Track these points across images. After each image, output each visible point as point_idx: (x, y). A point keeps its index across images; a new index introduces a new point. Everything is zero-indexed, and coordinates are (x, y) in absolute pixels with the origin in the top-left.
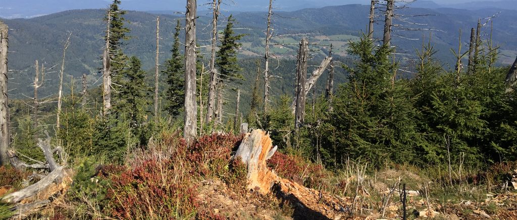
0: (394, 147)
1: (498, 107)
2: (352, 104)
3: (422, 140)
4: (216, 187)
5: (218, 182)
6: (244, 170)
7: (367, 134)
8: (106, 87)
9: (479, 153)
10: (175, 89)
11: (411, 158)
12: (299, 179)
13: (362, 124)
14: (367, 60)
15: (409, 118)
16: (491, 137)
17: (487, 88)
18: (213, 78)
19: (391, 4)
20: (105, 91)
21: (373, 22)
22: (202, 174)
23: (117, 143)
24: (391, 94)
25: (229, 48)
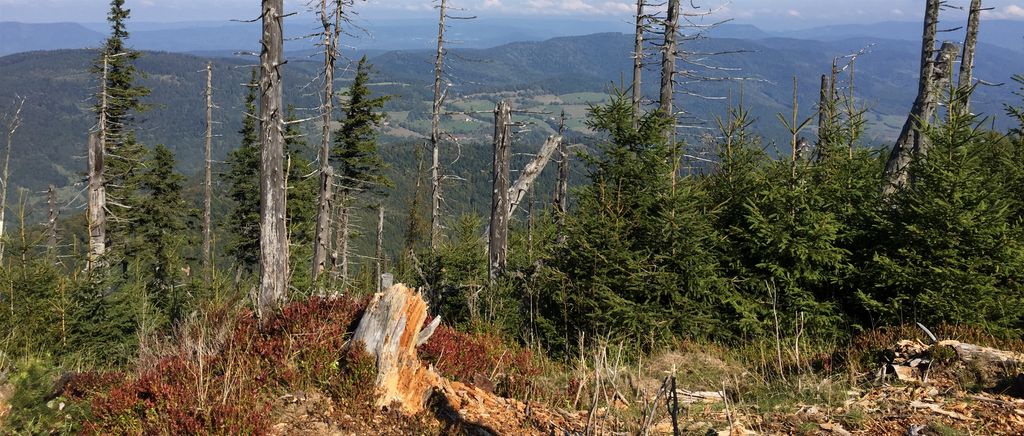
0: (679, 308)
1: (869, 221)
2: (597, 228)
3: (731, 292)
4: (311, 407)
5: (316, 397)
6: (370, 368)
7: (627, 284)
8: (95, 211)
9: (837, 312)
10: (249, 211)
11: (710, 328)
12: (485, 382)
13: (617, 266)
14: (625, 140)
15: (705, 249)
16: (857, 281)
17: (847, 188)
18: (325, 186)
19: (673, 31)
20: (94, 219)
21: (641, 66)
22: (283, 382)
23: (119, 327)
24: (670, 205)
25: (360, 123)
